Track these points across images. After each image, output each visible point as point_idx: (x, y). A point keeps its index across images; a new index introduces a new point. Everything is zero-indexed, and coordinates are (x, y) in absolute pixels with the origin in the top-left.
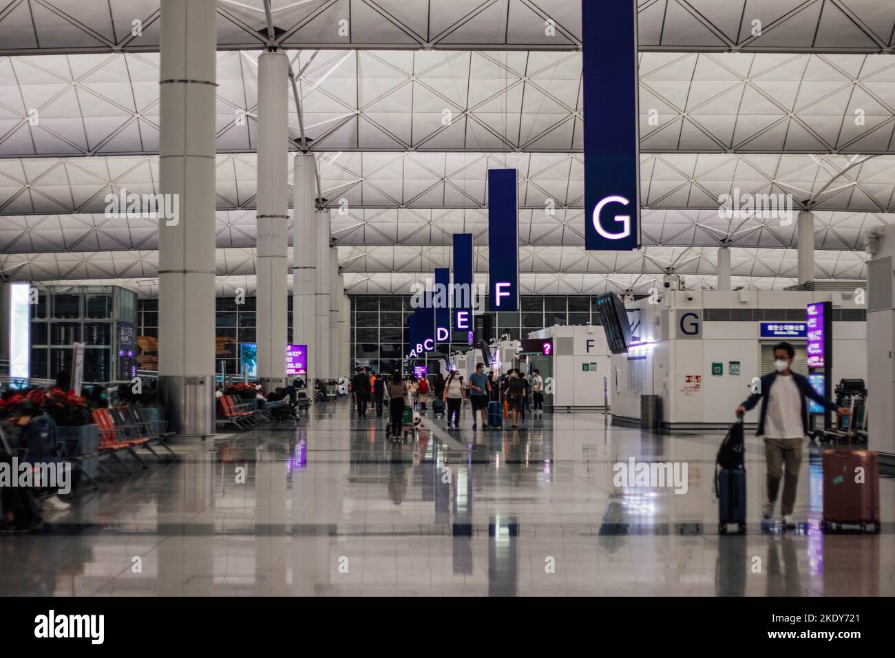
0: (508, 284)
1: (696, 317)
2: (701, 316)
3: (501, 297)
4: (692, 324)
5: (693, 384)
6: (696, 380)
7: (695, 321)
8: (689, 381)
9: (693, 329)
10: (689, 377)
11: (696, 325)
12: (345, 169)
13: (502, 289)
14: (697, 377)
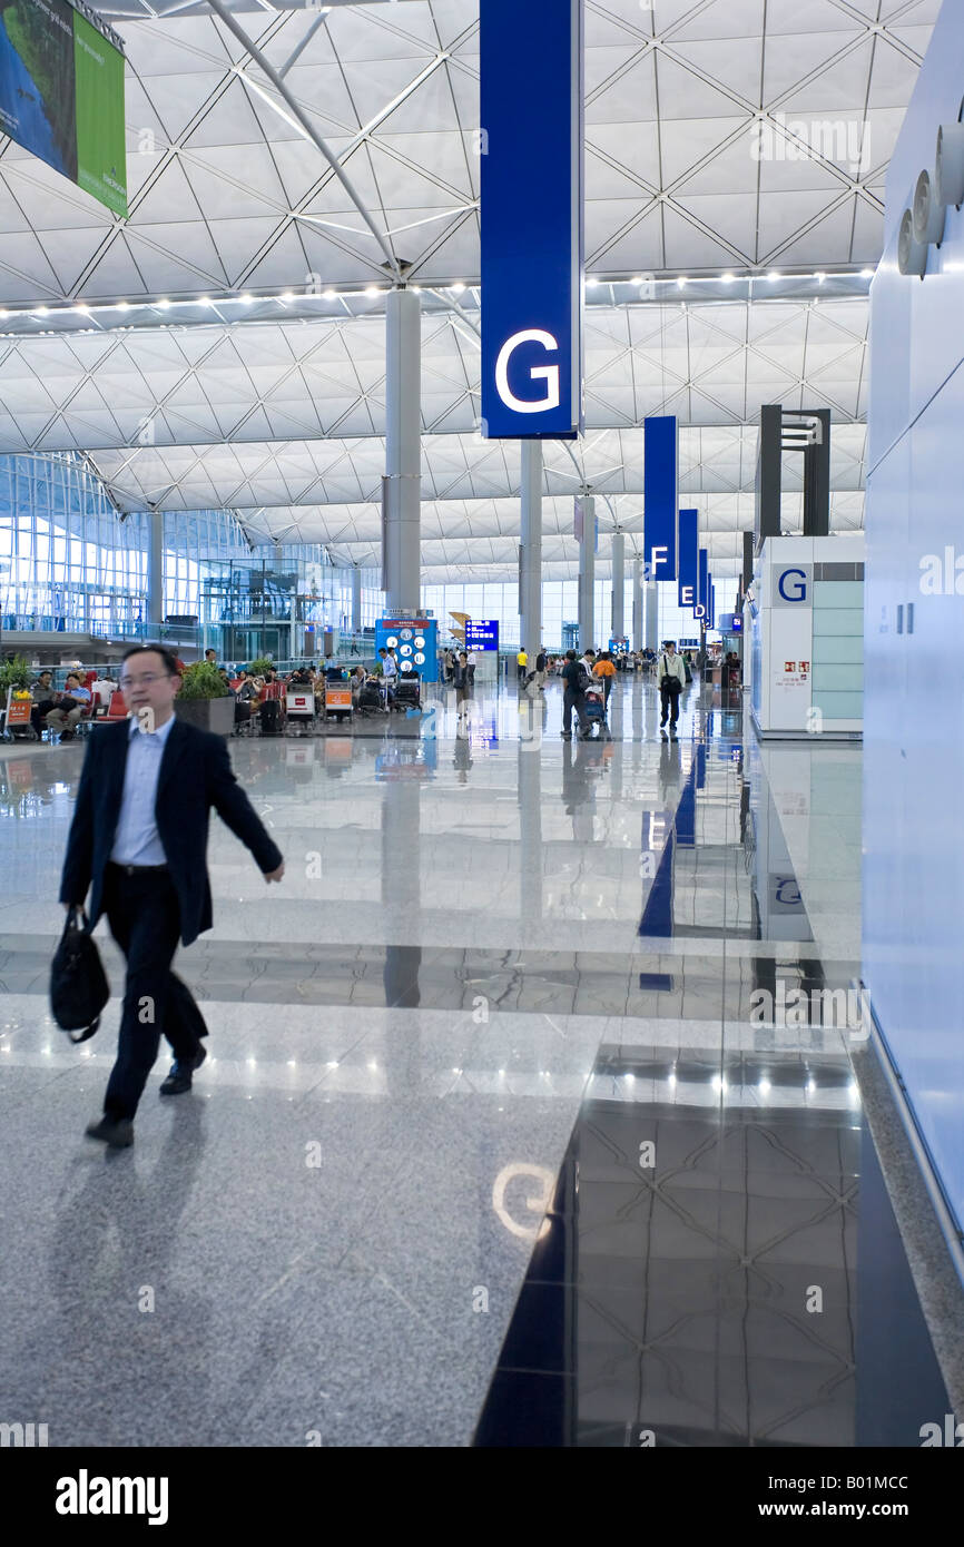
0: (665, 549)
1: (803, 575)
2: (810, 574)
3: (657, 564)
4: (796, 586)
5: (797, 674)
6: (802, 669)
7: (800, 580)
8: (790, 670)
9: (797, 593)
10: (790, 664)
11: (803, 587)
12: (607, 457)
13: (659, 555)
14: (804, 664)
